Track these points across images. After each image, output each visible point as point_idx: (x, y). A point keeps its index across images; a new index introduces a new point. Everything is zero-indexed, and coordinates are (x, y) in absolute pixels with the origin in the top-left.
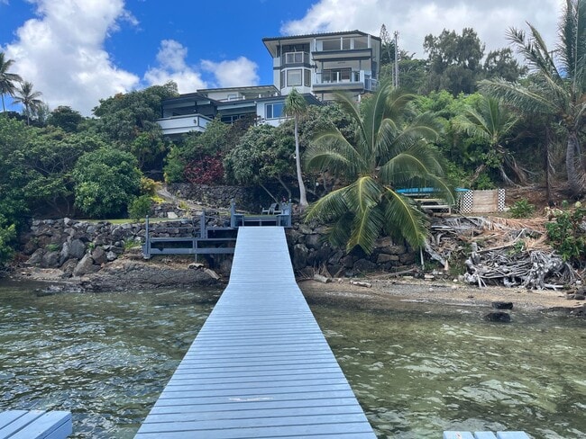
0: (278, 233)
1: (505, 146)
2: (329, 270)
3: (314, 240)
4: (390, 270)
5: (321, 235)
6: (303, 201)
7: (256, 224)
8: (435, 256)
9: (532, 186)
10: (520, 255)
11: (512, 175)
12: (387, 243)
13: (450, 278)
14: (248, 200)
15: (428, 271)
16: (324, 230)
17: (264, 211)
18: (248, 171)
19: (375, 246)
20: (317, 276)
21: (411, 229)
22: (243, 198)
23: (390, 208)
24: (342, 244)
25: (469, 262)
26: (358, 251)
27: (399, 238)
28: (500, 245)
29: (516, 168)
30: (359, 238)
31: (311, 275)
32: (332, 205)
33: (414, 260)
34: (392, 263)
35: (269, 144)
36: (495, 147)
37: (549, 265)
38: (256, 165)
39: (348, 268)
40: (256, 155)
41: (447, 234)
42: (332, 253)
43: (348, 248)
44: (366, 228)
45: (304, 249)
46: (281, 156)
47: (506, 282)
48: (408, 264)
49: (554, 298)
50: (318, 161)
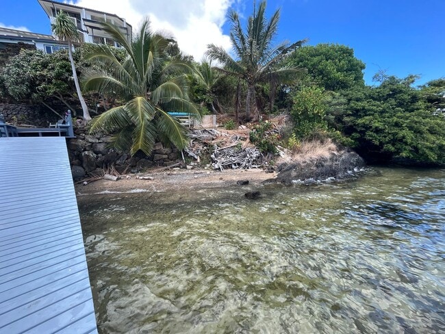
0: (62, 140)
1: (213, 92)
2: (117, 169)
3: (101, 147)
4: (163, 165)
5: (106, 143)
6: (86, 116)
7: (36, 135)
8: (191, 154)
9: (226, 114)
10: (240, 150)
11: (217, 108)
12: (160, 147)
13: (202, 166)
14: (34, 116)
15: (188, 163)
16: (109, 139)
17: (51, 125)
18: (24, 88)
19: (152, 149)
20: (107, 176)
21: (177, 137)
22: (29, 115)
23: (161, 123)
24: (126, 148)
25: (213, 156)
26: (140, 154)
27: (167, 142)
28: (229, 145)
29: (219, 105)
30: (140, 144)
31: (102, 175)
32: (114, 119)
33: (178, 157)
34: (164, 160)
35: (45, 65)
36: (209, 92)
37: (255, 155)
38: (33, 83)
39: (133, 167)
40: (30, 73)
41: (196, 139)
42: (118, 156)
43: (132, 152)
44: (145, 137)
45: (92, 155)
46: (58, 76)
47: (233, 166)
48: (174, 160)
50: (95, 84)
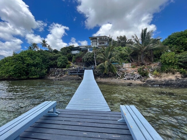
0: (92, 71)
1: (131, 56)
2: (100, 77)
3: (98, 72)
4: (111, 77)
6: (96, 65)
7: (88, 69)
8: (118, 75)
9: (135, 63)
10: (133, 75)
11: (132, 61)
12: (110, 73)
13: (121, 78)
14: (86, 65)
15: (117, 77)
16: (99, 70)
17: (89, 67)
18: (86, 60)
19: (108, 73)
20: (98, 78)
21: (114, 70)
23: (111, 66)
24: (103, 73)
25: (124, 76)
26: (105, 74)
27: (112, 72)
28: (130, 73)
29: (133, 59)
30: (105, 72)
32: (101, 66)
33: (115, 75)
34: (111, 76)
35: (90, 55)
36: (129, 56)
37: (138, 76)
38: (88, 59)
39: (104, 77)
40: (88, 57)
41: (121, 71)
42: (101, 74)
43: (104, 73)
44: (107, 70)
45: (96, 74)
46: (92, 57)
47: (131, 79)
48: (114, 76)
49: (139, 82)
50: (98, 58)
